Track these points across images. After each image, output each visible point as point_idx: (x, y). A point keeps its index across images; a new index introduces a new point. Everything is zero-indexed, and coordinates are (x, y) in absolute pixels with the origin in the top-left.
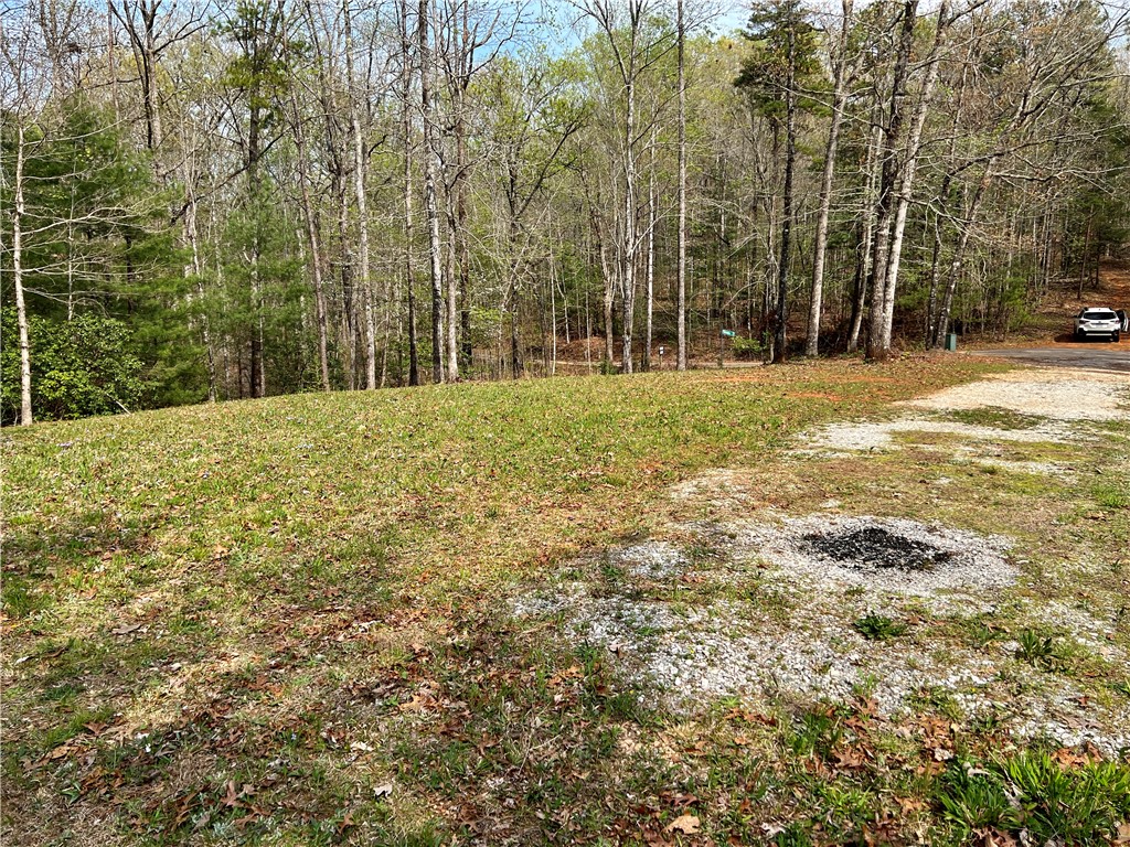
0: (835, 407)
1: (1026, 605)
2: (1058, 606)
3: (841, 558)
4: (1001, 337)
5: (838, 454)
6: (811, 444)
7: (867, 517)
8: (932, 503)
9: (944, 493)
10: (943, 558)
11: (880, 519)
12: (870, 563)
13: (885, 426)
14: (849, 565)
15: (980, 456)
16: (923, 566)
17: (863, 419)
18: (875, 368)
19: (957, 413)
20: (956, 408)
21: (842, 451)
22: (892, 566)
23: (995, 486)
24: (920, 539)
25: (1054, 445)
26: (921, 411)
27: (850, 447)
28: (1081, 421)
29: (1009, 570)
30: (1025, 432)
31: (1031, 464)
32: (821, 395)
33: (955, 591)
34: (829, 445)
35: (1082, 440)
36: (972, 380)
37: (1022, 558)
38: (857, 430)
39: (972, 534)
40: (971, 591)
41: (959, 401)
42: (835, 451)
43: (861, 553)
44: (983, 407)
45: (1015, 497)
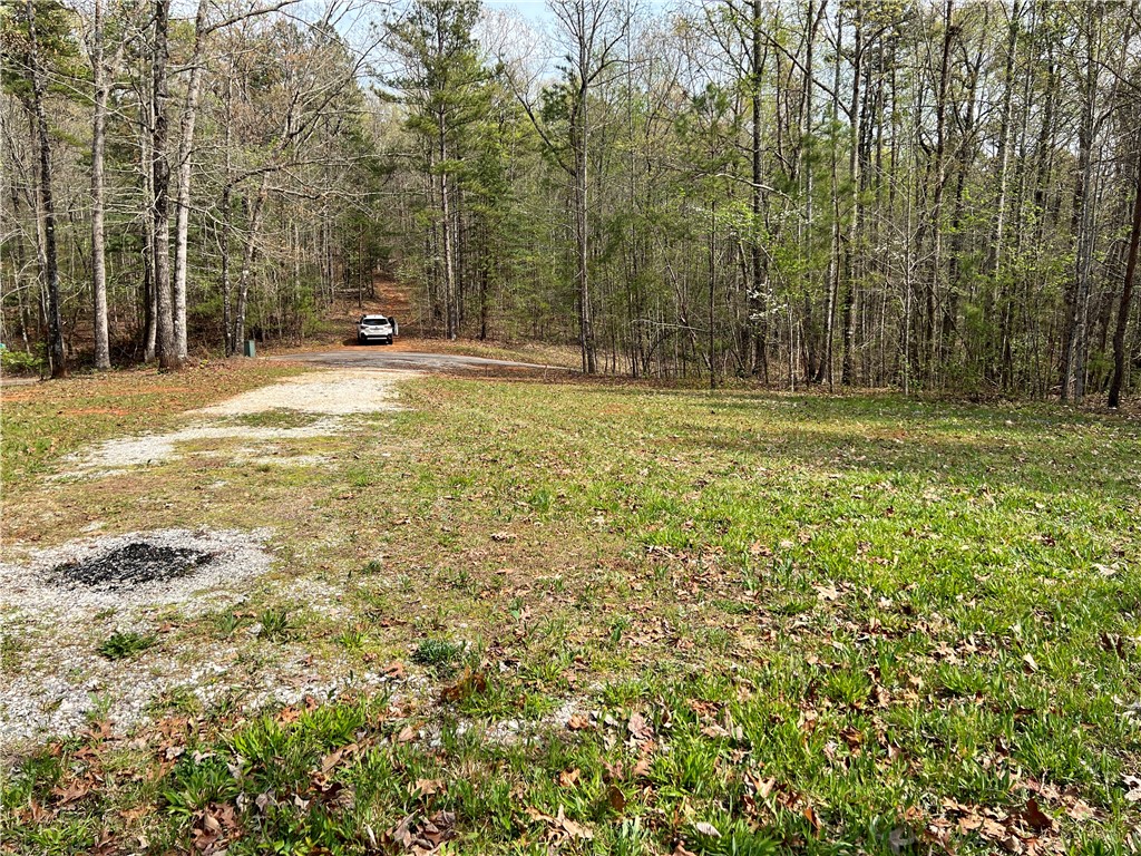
0: (118, 422)
1: (275, 587)
2: (301, 582)
3: (95, 583)
4: (298, 343)
5: (112, 472)
6: (81, 465)
7: (133, 534)
8: (202, 508)
9: (217, 497)
10: (205, 560)
11: (146, 533)
12: (127, 582)
13: (171, 437)
14: (103, 587)
15: (259, 456)
16: (184, 572)
17: (147, 432)
18: (170, 378)
19: (245, 417)
20: (246, 412)
21: (117, 468)
22: (152, 578)
23: (267, 483)
24: (185, 546)
25: (325, 438)
26: (211, 418)
27: (128, 463)
28: (353, 415)
29: (266, 559)
30: (304, 429)
31: (302, 458)
32: (106, 410)
33: (213, 589)
34: (103, 463)
35: (350, 431)
36: (266, 383)
37: (278, 546)
38: (138, 444)
39: (237, 531)
40: (228, 586)
41: (250, 405)
42: (107, 469)
43: (119, 573)
44: (272, 409)
45: (282, 490)
